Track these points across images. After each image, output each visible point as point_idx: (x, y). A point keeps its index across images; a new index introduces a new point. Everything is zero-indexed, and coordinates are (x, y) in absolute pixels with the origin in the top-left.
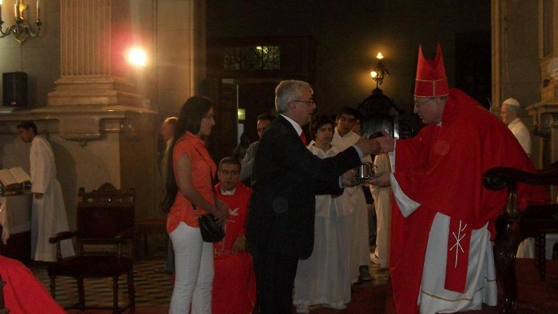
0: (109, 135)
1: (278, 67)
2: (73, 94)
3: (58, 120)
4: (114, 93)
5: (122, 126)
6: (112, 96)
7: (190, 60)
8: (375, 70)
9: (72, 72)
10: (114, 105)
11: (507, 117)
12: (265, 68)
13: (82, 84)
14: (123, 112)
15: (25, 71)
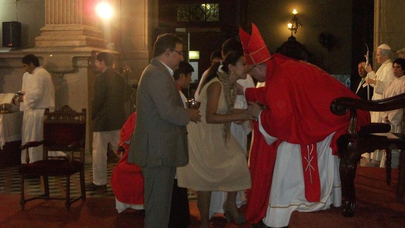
0: (80, 69)
1: (218, 19)
2: (54, 38)
3: (42, 57)
4: (84, 37)
5: (90, 63)
6: (83, 40)
7: (145, 13)
8: (291, 23)
9: (53, 22)
10: (84, 46)
11: (380, 59)
12: (208, 20)
13: (61, 31)
14: (90, 52)
15: (19, 21)
